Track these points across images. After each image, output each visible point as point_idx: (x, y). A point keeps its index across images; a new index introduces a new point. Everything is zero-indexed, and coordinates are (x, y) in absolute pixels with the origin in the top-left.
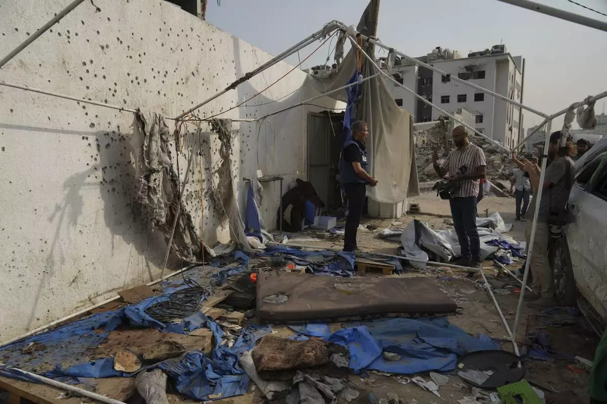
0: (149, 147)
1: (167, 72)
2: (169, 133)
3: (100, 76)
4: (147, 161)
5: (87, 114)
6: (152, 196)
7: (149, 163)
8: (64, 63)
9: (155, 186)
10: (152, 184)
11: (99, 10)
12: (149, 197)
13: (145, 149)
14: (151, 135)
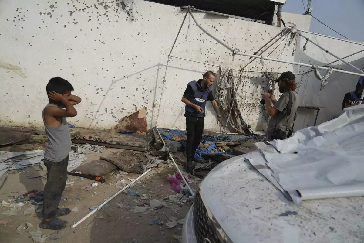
0: (222, 79)
1: (246, 51)
2: (233, 75)
3: (213, 53)
4: (219, 85)
5: (205, 66)
6: (219, 98)
7: (220, 86)
8: (200, 50)
9: (222, 95)
10: (220, 94)
11: (217, 30)
12: (218, 98)
13: (220, 80)
14: (224, 75)
